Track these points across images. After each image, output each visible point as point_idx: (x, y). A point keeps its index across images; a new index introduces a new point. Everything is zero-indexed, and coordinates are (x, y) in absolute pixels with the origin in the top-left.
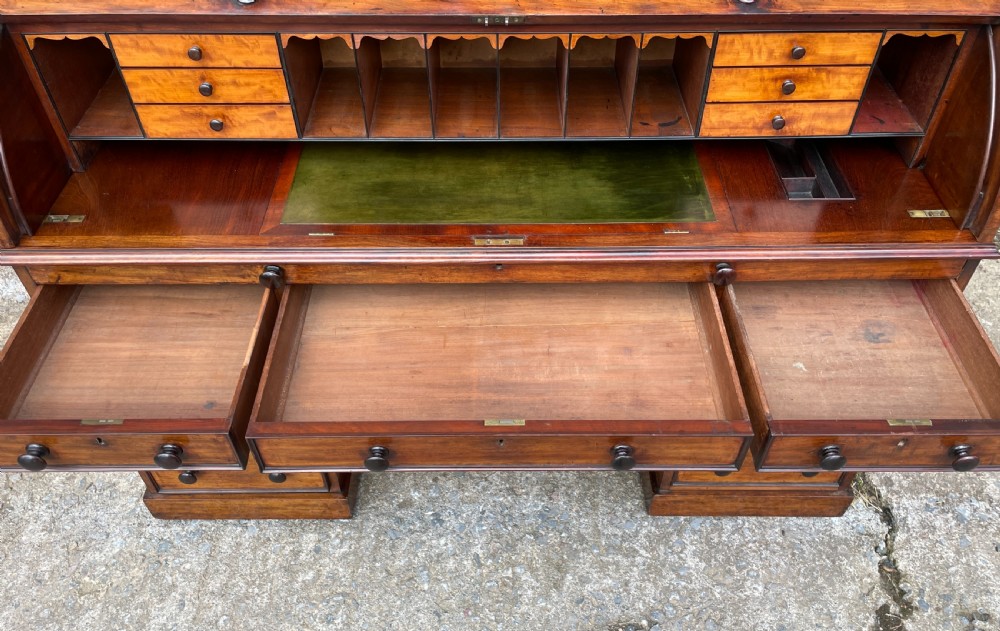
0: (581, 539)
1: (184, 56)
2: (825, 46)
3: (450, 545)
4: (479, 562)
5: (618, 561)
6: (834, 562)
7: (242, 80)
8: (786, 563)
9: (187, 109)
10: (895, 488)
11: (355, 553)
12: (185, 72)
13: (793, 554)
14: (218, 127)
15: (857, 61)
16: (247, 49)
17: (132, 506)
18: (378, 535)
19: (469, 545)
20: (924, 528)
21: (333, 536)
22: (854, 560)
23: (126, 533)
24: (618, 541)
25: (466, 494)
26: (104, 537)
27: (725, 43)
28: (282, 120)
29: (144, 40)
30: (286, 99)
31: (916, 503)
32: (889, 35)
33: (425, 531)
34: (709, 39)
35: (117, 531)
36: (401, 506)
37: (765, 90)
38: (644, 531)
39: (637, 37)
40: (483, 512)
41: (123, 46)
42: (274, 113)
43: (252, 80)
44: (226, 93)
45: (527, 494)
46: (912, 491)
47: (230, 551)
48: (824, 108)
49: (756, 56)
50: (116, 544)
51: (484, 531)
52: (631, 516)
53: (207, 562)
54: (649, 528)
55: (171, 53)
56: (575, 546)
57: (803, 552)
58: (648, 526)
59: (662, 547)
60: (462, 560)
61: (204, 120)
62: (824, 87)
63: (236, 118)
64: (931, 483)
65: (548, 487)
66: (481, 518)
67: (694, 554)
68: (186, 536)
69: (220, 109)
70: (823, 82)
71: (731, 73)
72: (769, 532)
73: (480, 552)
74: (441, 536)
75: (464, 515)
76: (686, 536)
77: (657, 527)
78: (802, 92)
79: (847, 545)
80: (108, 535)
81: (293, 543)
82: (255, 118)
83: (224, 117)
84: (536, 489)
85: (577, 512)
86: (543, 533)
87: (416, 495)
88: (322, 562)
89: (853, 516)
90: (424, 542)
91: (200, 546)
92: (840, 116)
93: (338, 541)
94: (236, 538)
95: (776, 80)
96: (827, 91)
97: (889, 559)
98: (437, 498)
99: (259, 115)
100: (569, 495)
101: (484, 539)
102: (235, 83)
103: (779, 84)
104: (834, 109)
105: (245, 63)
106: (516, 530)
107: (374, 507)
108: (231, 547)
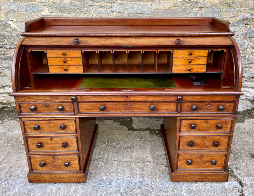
0: (152, 188)
1: (61, 55)
2: (196, 53)
3: (113, 190)
4: (122, 194)
5: (163, 194)
6: (226, 195)
7: (73, 60)
8: (212, 195)
9: (60, 67)
10: (242, 175)
11: (86, 192)
12: (61, 58)
13: (214, 193)
14: (66, 70)
15: (204, 56)
16: (75, 53)
17: (23, 180)
18: (92, 188)
19: (119, 190)
20: (251, 185)
21: (80, 188)
22: (232, 194)
23: (20, 187)
24: (163, 189)
25: (119, 177)
26: (14, 188)
27: (175, 52)
28: (80, 69)
29: (53, 51)
30: (82, 64)
31: (248, 179)
32: (210, 50)
33: (106, 186)
34: (172, 51)
35: (18, 187)
36: (100, 180)
37: (185, 62)
38: (170, 186)
39: (156, 51)
40: (123, 182)
41: (49, 53)
42: (79, 67)
43: (75, 60)
44: (69, 63)
45: (136, 177)
46: (246, 176)
47: (49, 192)
48: (199, 66)
49: (182, 55)
50: (17, 190)
51: (124, 186)
52: (167, 183)
53: (43, 194)
54: (172, 186)
55: (59, 54)
56: (150, 190)
57: (217, 192)
58: (172, 185)
59: (176, 190)
60: (117, 194)
61: (63, 69)
62: (198, 62)
63: (70, 68)
64: (252, 174)
65: (142, 175)
66: (123, 183)
67: (185, 192)
68: (37, 188)
69: (67, 66)
70: (197, 60)
71: (177, 58)
72: (207, 187)
73: (122, 192)
74: (111, 188)
75: (118, 183)
76: (183, 188)
77: (174, 185)
78: (193, 63)
79: (230, 190)
80: (15, 188)
81: (68, 190)
82: (74, 68)
83: (67, 68)
84: (139, 176)
85: (151, 181)
86: (141, 187)
87: (104, 178)
88: (76, 194)
89: (231, 183)
90: (106, 189)
91: (41, 190)
92: (203, 68)
93: (81, 189)
94: (52, 188)
95: (187, 60)
96: (199, 63)
97: (242, 194)
98: (110, 178)
99: (75, 68)
100: (149, 178)
101: (124, 188)
102: (71, 61)
103: (188, 61)
104: (201, 66)
105: (74, 56)
106: (133, 186)
107: (92, 181)
108: (50, 191)
